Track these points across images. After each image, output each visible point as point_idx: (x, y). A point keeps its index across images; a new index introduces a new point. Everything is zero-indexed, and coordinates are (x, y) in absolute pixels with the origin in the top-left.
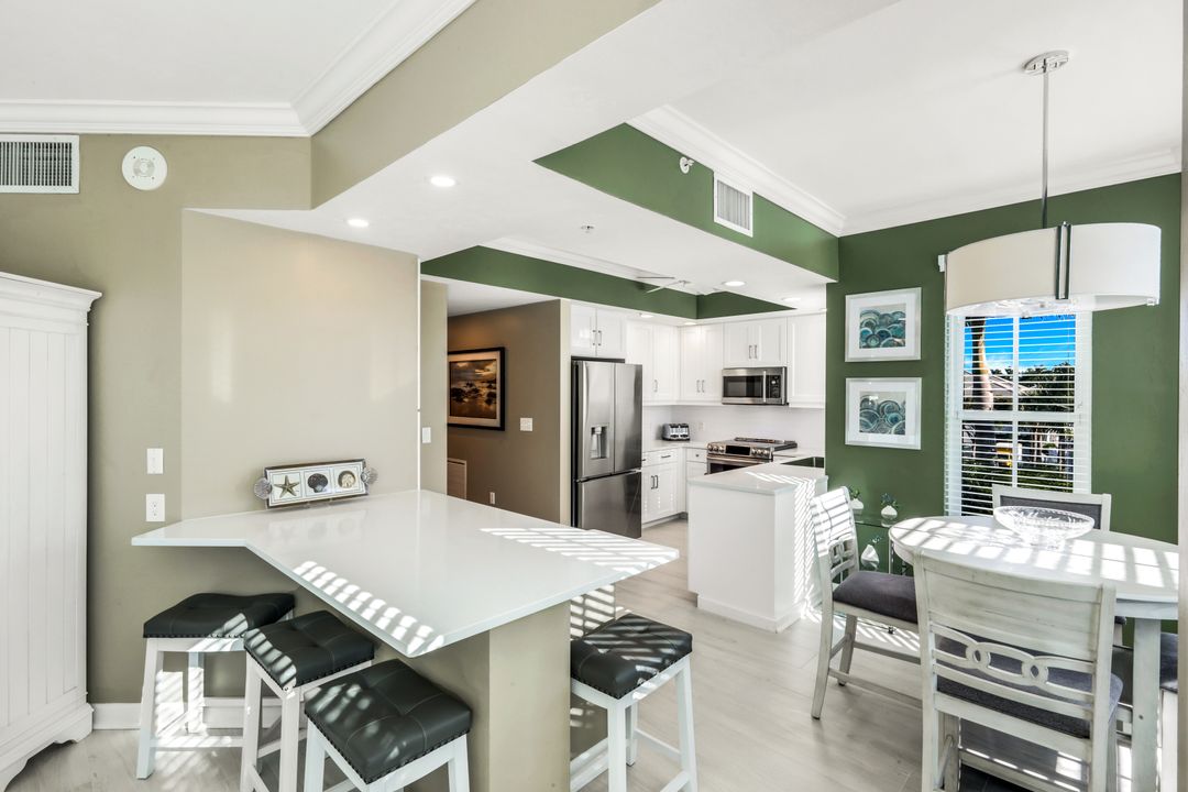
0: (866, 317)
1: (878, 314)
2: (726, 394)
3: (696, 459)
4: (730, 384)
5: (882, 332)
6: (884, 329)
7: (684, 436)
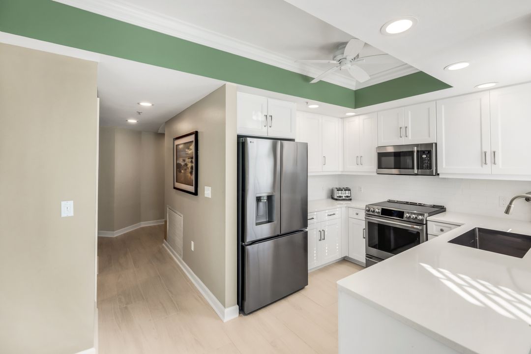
2: (380, 166)
3: (356, 217)
4: (383, 159)
7: (347, 197)
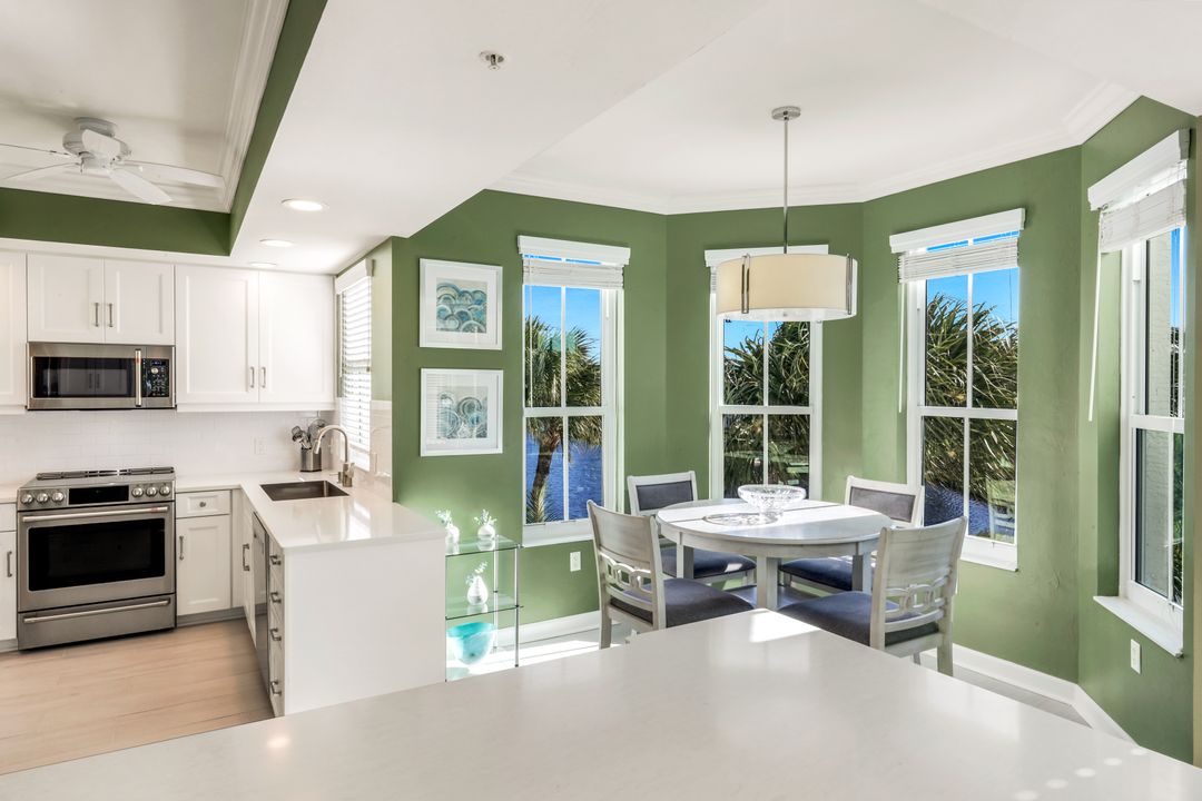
0: (441, 293)
1: (457, 290)
2: (39, 391)
4: (50, 372)
5: (462, 313)
6: (464, 310)
